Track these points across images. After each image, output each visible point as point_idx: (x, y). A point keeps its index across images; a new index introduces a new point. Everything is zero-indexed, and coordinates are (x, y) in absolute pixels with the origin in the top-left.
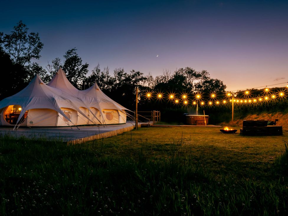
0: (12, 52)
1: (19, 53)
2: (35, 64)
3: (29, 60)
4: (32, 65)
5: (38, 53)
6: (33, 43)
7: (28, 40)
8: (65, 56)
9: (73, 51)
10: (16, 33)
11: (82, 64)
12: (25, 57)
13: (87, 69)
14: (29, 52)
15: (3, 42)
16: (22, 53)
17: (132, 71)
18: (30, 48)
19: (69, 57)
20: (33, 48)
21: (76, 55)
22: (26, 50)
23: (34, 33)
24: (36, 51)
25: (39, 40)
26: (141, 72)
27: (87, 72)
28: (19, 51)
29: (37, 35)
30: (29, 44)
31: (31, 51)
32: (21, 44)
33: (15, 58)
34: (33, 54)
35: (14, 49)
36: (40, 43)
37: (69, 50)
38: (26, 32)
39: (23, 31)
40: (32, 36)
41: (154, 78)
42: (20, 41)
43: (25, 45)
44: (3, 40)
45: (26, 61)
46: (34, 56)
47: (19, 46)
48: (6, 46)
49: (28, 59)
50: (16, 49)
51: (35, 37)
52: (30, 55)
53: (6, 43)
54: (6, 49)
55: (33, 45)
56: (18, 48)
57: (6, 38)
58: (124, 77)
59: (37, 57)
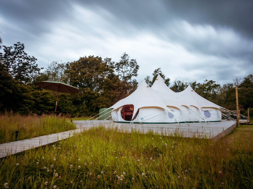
0: (120, 74)
1: (124, 74)
2: (135, 80)
3: (130, 79)
4: (133, 81)
5: (136, 73)
6: (133, 66)
7: (130, 64)
8: (153, 74)
9: (159, 70)
10: (122, 61)
11: (165, 79)
12: (128, 76)
13: (169, 82)
14: (130, 72)
15: (115, 68)
16: (126, 73)
17: (205, 80)
18: (131, 69)
19: (156, 74)
20: (133, 69)
21: (161, 72)
22: (128, 71)
23: (133, 60)
24: (135, 71)
25: (136, 63)
26: (213, 81)
27: (169, 84)
28: (124, 73)
29: (135, 60)
30: (130, 67)
31: (131, 72)
32: (125, 68)
33: (122, 77)
34: (133, 73)
35: (121, 71)
36: (137, 66)
37: (156, 70)
38: (128, 59)
39: (126, 59)
40: (132, 61)
41: (222, 86)
42: (125, 65)
43: (128, 68)
44: (114, 66)
45: (128, 79)
46: (134, 75)
47: (124, 69)
48: (116, 70)
49: (129, 77)
50: (122, 71)
51: (134, 62)
52: (131, 74)
53: (116, 68)
54: (117, 72)
55: (133, 67)
56: (123, 71)
57: (116, 65)
58: (198, 86)
59: (136, 75)
